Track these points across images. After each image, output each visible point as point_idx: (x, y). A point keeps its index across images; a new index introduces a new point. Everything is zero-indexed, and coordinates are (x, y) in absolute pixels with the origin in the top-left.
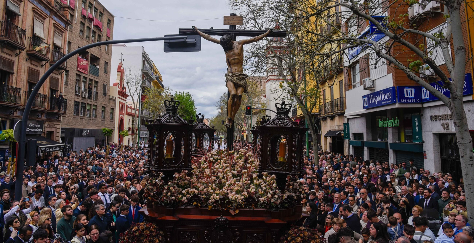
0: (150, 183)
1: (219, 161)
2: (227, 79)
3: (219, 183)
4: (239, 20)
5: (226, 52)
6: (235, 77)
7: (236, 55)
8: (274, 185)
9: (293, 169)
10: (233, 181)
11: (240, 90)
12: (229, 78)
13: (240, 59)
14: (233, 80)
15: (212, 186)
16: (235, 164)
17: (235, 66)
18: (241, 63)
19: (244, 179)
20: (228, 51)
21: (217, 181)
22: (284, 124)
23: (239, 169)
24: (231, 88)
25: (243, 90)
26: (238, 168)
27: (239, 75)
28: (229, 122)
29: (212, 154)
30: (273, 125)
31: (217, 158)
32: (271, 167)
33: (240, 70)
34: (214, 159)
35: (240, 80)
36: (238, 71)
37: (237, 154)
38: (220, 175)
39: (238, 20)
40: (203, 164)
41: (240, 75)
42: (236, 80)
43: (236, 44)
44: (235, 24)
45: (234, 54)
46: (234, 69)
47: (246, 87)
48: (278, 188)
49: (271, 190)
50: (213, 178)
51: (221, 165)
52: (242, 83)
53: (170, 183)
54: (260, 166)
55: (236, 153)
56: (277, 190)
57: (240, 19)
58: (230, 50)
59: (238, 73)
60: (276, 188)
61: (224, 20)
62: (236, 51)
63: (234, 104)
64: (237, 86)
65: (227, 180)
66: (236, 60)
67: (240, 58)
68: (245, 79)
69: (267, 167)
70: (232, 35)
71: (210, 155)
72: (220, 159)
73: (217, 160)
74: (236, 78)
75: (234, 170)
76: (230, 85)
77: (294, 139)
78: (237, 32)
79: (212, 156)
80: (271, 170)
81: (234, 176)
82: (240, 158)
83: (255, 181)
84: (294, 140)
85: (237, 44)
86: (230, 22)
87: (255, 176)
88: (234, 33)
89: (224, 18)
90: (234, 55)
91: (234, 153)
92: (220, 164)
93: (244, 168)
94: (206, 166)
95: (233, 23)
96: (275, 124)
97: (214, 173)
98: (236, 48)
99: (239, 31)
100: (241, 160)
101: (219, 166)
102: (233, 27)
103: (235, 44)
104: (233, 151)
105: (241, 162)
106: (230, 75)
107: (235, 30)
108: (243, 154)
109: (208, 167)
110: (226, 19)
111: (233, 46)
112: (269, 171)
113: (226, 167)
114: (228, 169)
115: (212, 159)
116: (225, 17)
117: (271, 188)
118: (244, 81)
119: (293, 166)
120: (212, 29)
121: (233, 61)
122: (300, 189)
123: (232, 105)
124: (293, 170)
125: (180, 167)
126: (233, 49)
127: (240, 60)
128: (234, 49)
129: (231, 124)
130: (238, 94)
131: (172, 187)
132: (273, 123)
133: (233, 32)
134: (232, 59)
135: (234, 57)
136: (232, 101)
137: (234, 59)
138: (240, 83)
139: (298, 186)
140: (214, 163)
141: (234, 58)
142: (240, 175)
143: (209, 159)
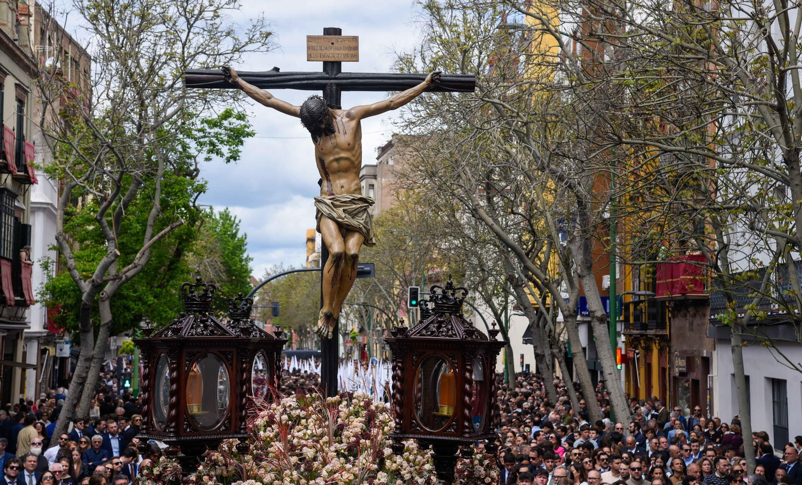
0: (147, 475)
1: (303, 421)
2: (318, 211)
3: (306, 470)
4: (350, 48)
5: (315, 140)
6: (340, 206)
7: (343, 150)
8: (427, 467)
9: (467, 430)
10: (336, 463)
11: (353, 243)
12: (325, 209)
13: (353, 159)
14: (335, 215)
15: (292, 475)
16: (341, 428)
17: (340, 178)
18: (354, 170)
19: (365, 460)
20: (320, 136)
21: (303, 466)
22: (448, 332)
23: (353, 439)
24: (332, 236)
25: (362, 239)
26: (349, 438)
27: (350, 201)
28: (327, 323)
29: (285, 407)
30: (424, 335)
31: (298, 416)
32: (421, 428)
33: (353, 186)
34: (290, 418)
35: (353, 214)
36: (349, 192)
37: (348, 406)
38: (309, 453)
39: (345, 48)
40: (265, 431)
41: (353, 201)
42: (343, 216)
43: (341, 119)
44: (337, 59)
45: (337, 146)
46: (339, 186)
47: (368, 231)
48: (434, 472)
49: (421, 478)
50: (294, 459)
51: (309, 432)
52: (359, 221)
53: (201, 468)
54: (398, 426)
55: (345, 403)
56: (432, 477)
57: (353, 44)
58: (327, 135)
59: (347, 197)
60: (430, 471)
61: (308, 48)
62: (343, 137)
63: (339, 277)
64: (345, 230)
65: (325, 463)
66: (344, 163)
67: (354, 156)
68: (366, 210)
69: (411, 427)
70: (331, 91)
71: (280, 409)
72: (307, 418)
73: (297, 420)
74: (344, 211)
75: (341, 442)
76: (329, 229)
77: (468, 365)
78: (344, 81)
79: (285, 410)
80: (421, 433)
81: (338, 453)
82: (357, 414)
83: (388, 463)
84: (469, 367)
85: (345, 120)
86: (323, 52)
87: (387, 451)
88: (338, 85)
89: (308, 41)
90: (337, 150)
91: (340, 402)
92: (307, 429)
93: (365, 435)
94: (272, 435)
95: (332, 54)
96: (429, 333)
97: (292, 449)
98: (342, 132)
99: (350, 76)
100: (356, 420)
101: (305, 434)
102: (332, 66)
103: (339, 118)
104: (337, 398)
105: (357, 424)
106: (329, 202)
107: (339, 75)
108: (362, 404)
109: (276, 436)
110: (313, 44)
111: (335, 124)
112: (417, 436)
113: (322, 436)
114: (326, 438)
115: (285, 417)
116: (310, 39)
117: (420, 474)
118: (364, 217)
119: (466, 424)
120: (275, 73)
121: (335, 165)
122: (488, 478)
123: (333, 280)
124: (467, 433)
125: (221, 433)
126: (333, 132)
127: (352, 163)
128: (337, 133)
129: (331, 329)
130: (348, 252)
131: (208, 475)
132: (424, 332)
133: (332, 81)
134: (332, 158)
135: (338, 153)
136: (333, 270)
137: (337, 160)
138: (354, 222)
139: (483, 472)
140: (293, 427)
141: (337, 156)
142: (353, 451)
143: (278, 419)
